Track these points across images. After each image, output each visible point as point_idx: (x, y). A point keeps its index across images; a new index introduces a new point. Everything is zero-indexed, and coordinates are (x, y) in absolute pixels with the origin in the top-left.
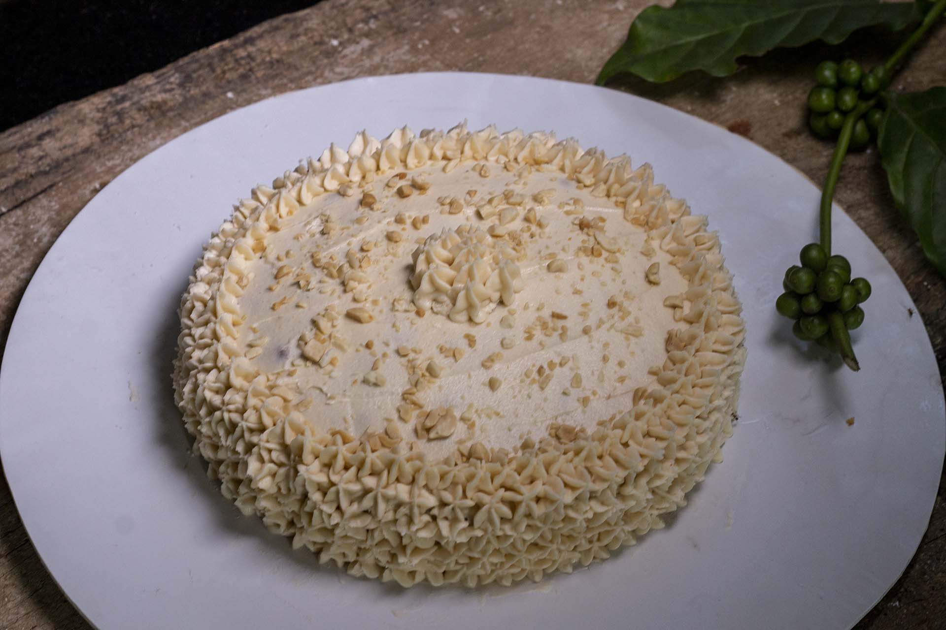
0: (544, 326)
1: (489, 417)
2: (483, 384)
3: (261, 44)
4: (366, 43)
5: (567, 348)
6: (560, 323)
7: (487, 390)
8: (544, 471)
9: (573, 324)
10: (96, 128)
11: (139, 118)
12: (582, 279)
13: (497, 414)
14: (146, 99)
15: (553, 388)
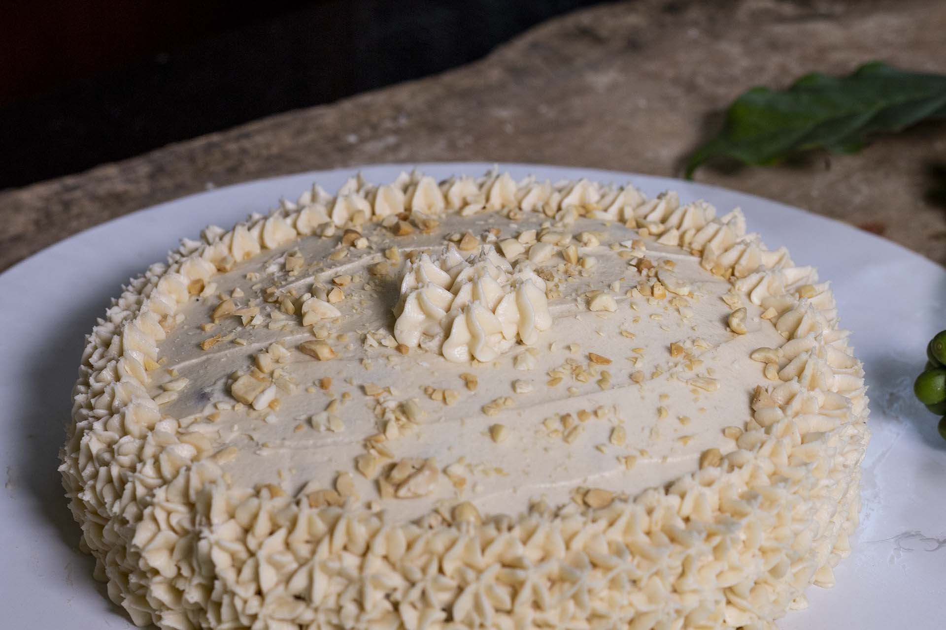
0: (576, 371)
1: (485, 472)
2: (483, 434)
3: (260, 139)
4: (391, 140)
5: (605, 398)
6: (599, 368)
7: (487, 439)
8: (562, 546)
9: (618, 370)
10: (33, 216)
11: (90, 207)
12: (635, 321)
13: (498, 471)
14: (103, 189)
15: (582, 441)
